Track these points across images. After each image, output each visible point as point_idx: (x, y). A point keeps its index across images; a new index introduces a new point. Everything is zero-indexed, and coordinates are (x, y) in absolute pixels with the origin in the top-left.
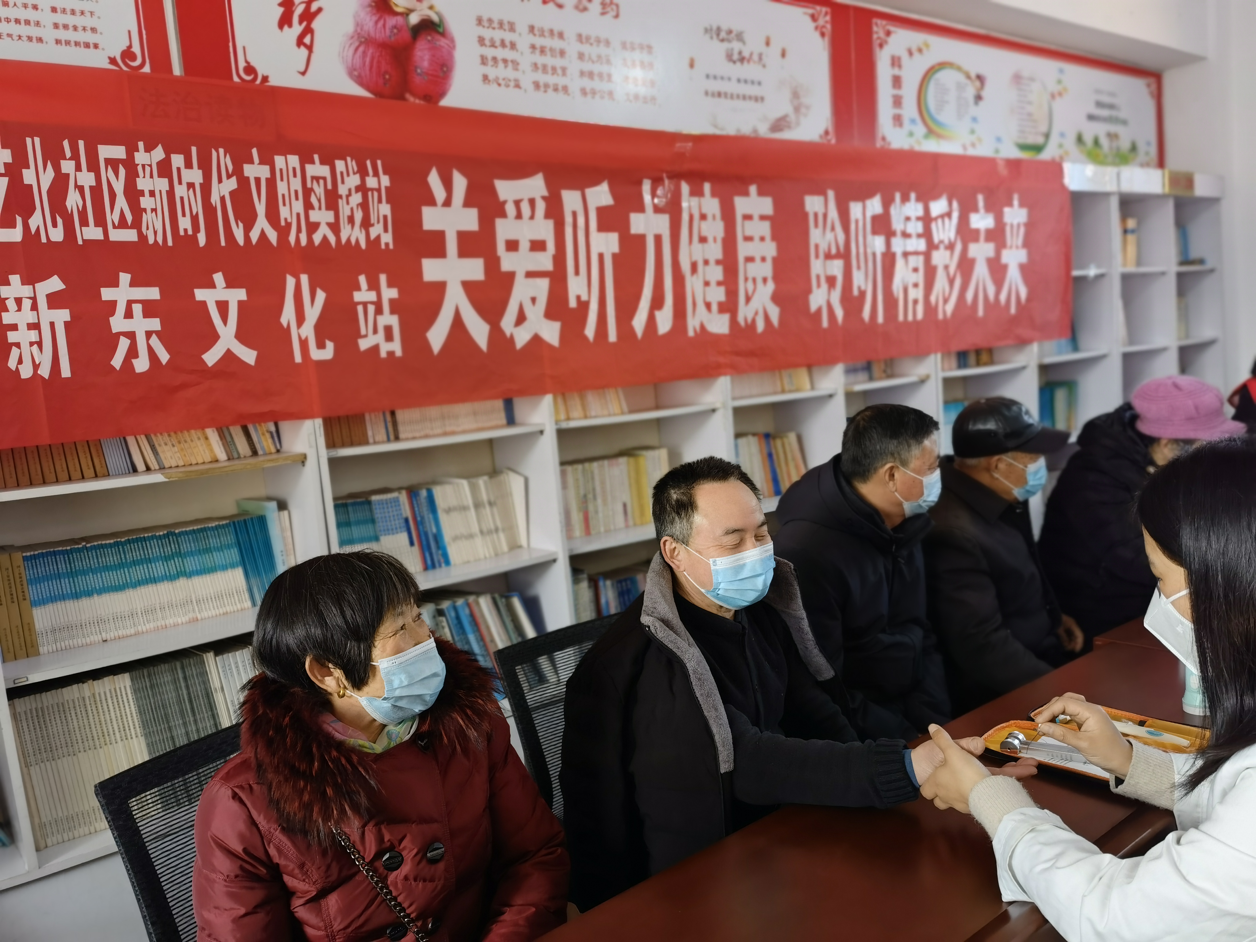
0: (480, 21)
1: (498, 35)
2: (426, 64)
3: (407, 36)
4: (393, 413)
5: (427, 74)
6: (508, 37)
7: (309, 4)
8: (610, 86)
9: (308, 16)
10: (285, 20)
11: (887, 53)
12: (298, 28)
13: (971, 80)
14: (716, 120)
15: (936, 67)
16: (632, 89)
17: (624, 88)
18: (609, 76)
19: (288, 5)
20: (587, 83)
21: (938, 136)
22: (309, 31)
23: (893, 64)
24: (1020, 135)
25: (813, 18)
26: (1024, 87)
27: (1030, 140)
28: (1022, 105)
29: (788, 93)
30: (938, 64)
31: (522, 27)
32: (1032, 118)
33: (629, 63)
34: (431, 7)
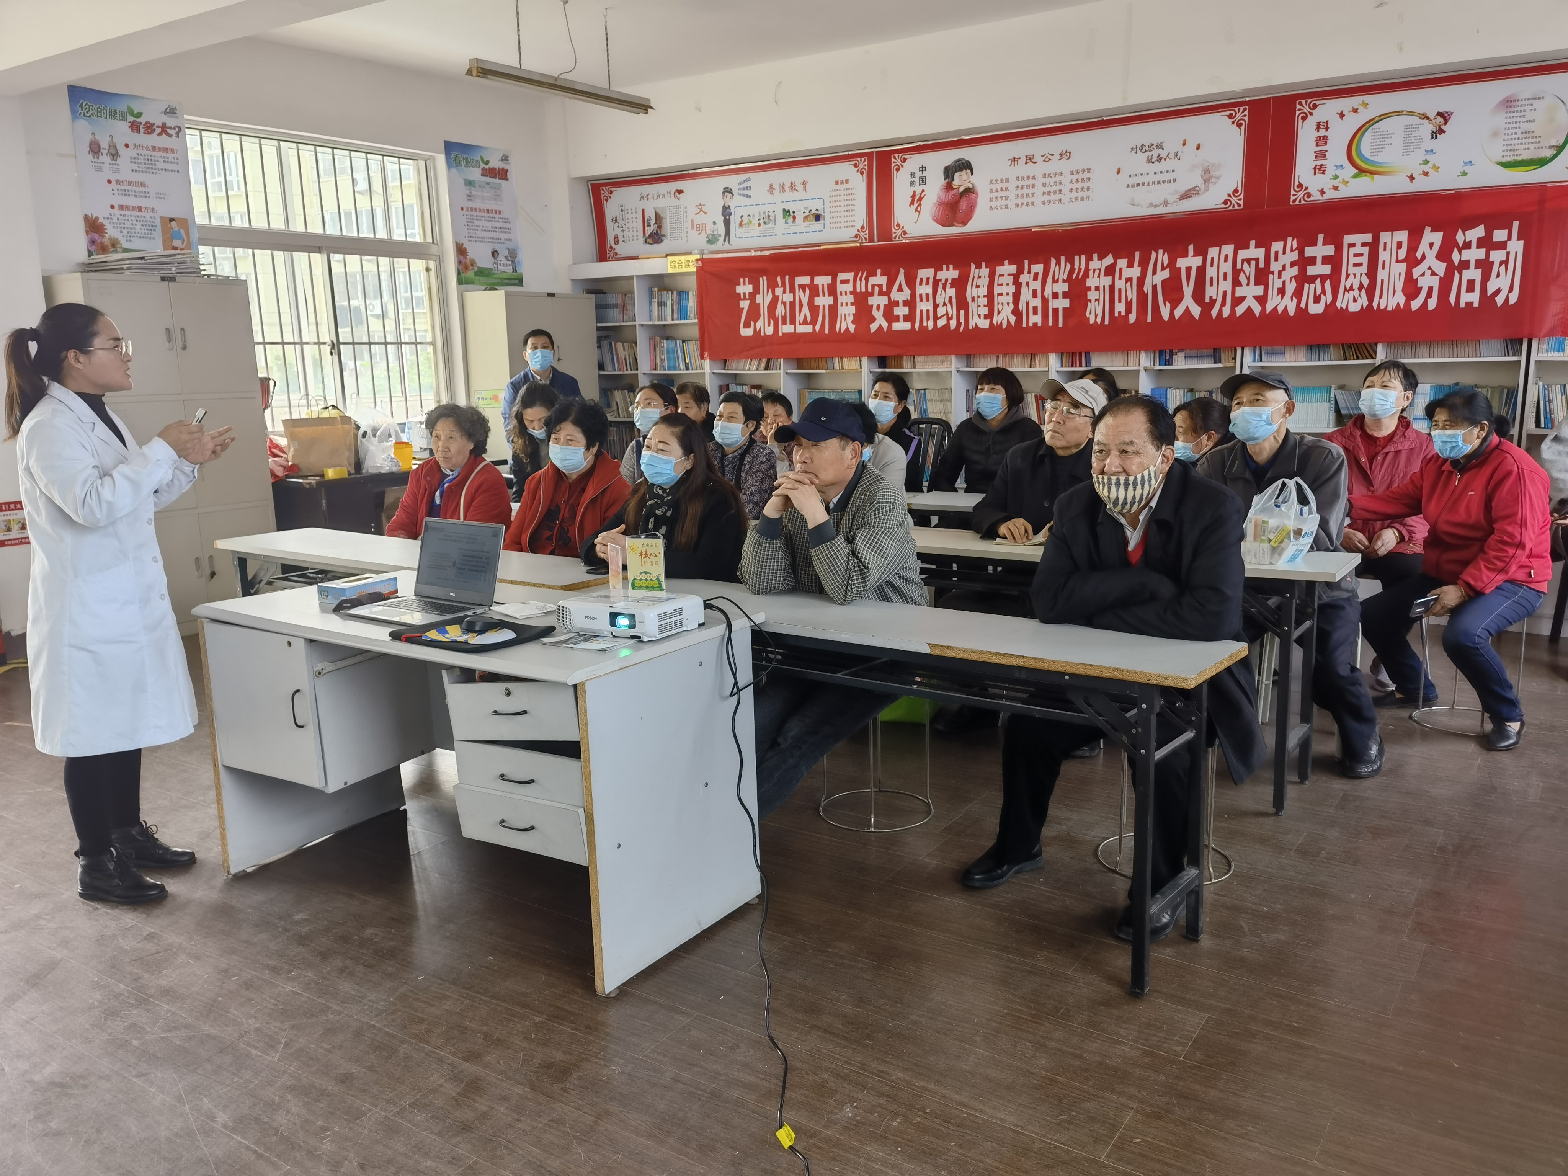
0: (991, 182)
1: (999, 186)
2: (964, 208)
3: (958, 197)
4: (914, 358)
5: (965, 211)
6: (1004, 185)
7: (921, 194)
8: (1060, 196)
9: (920, 199)
10: (912, 203)
11: (1311, 122)
12: (916, 205)
13: (1428, 118)
14: (1133, 200)
15: (1377, 119)
16: (1074, 195)
17: (1069, 195)
18: (1060, 191)
19: (913, 196)
20: (1046, 198)
21: (1372, 173)
22: (920, 205)
23: (1318, 129)
24: (1505, 153)
25: (1230, 117)
26: (1519, 109)
27: (1525, 156)
28: (1515, 125)
29: (1200, 172)
30: (1378, 116)
31: (1013, 179)
32: (1530, 135)
33: (1074, 181)
34: (969, 182)
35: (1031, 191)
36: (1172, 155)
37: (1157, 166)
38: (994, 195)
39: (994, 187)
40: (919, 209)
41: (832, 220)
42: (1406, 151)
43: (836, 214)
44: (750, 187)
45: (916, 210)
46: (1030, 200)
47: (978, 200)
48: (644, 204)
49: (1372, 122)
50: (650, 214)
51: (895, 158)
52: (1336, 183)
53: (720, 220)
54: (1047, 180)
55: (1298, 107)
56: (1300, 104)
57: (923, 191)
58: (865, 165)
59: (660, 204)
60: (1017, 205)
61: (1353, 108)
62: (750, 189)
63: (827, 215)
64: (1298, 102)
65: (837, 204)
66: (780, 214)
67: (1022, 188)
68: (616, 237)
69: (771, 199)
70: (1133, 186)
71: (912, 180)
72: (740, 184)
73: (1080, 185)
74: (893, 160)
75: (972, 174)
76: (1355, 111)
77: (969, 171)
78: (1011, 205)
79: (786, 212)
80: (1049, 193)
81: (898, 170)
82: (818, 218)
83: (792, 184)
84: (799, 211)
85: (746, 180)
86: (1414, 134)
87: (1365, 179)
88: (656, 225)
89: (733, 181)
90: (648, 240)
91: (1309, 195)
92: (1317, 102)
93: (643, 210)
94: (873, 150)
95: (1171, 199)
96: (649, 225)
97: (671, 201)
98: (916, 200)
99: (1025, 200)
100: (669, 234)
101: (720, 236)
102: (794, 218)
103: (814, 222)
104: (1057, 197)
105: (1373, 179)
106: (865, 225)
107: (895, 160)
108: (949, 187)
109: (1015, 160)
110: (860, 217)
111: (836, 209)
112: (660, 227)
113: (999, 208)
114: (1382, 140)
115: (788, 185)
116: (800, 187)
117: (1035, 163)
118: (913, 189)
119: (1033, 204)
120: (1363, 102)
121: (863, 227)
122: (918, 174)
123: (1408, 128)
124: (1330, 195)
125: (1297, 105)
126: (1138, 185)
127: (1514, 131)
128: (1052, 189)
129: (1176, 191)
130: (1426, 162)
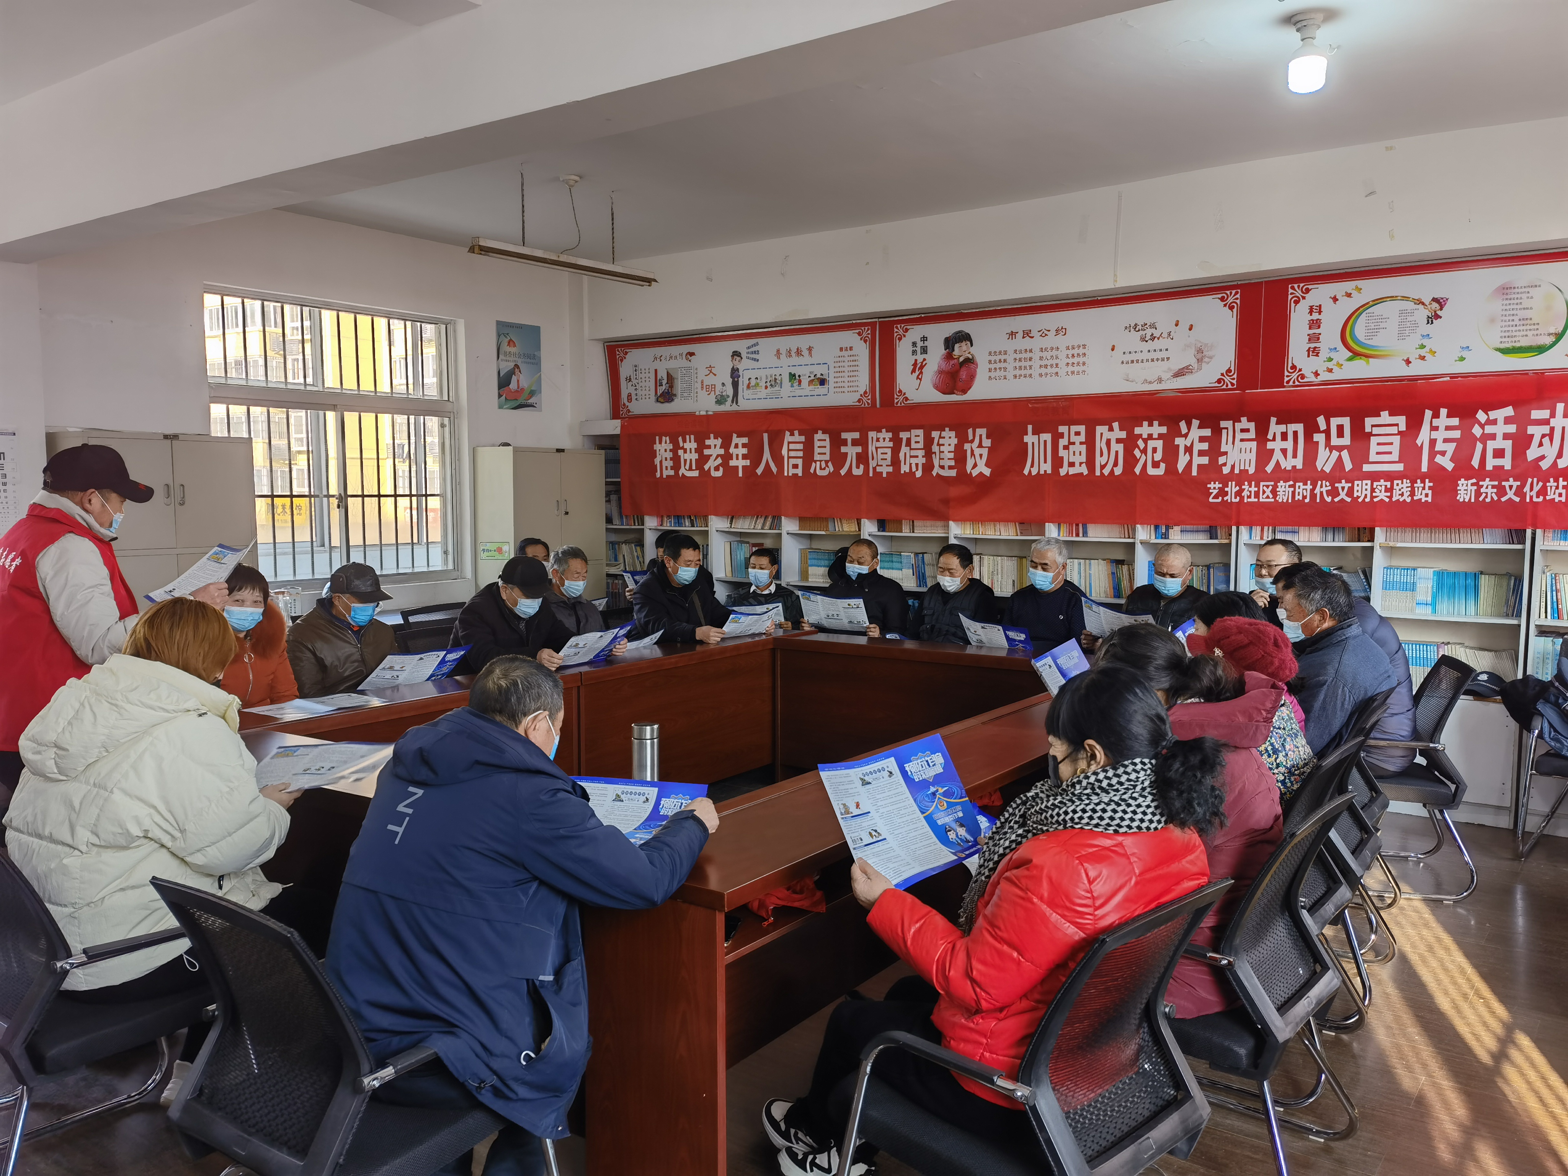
0: (990, 353)
1: (998, 358)
2: (964, 377)
3: (958, 367)
5: (965, 381)
6: (1003, 357)
7: (922, 363)
8: (1056, 370)
9: (922, 367)
10: (913, 371)
11: (1304, 306)
12: (917, 373)
13: (1423, 304)
14: (1128, 376)
15: (1371, 303)
16: (1070, 368)
17: (1066, 369)
18: (1057, 365)
19: (915, 365)
20: (1043, 371)
21: (1367, 356)
22: (921, 373)
23: (1311, 312)
24: (1503, 340)
25: (1222, 299)
26: (1516, 296)
27: (1524, 342)
28: (1512, 312)
29: (1193, 351)
30: (1373, 301)
31: (1010, 352)
32: (1529, 322)
33: (1070, 356)
34: (969, 353)
35: (1028, 363)
36: (1165, 335)
37: (1151, 345)
38: (993, 366)
39: (993, 358)
40: (920, 377)
41: (836, 385)
42: (1401, 336)
43: (840, 380)
44: (758, 351)
45: (918, 378)
46: (1028, 372)
47: (978, 370)
48: (657, 365)
49: (1365, 306)
50: (662, 374)
51: (897, 328)
52: (1330, 365)
53: (729, 381)
54: (1044, 354)
55: (1291, 291)
56: (1293, 288)
57: (924, 360)
58: (868, 334)
59: (672, 365)
60: (1015, 377)
61: (1346, 293)
62: (758, 354)
63: (831, 380)
64: (1290, 286)
65: (841, 369)
66: (786, 378)
67: (1020, 360)
68: (629, 395)
69: (777, 363)
70: (1127, 363)
71: (914, 349)
72: (749, 348)
73: (1076, 360)
74: (896, 330)
75: (972, 345)
76: (1349, 295)
77: (969, 343)
79: (792, 376)
80: (1046, 366)
81: (900, 339)
82: (822, 382)
83: (798, 349)
84: (805, 375)
85: (755, 345)
86: (1410, 318)
87: (1360, 362)
88: (668, 385)
89: (741, 346)
90: (660, 399)
91: (1303, 377)
92: (1310, 287)
93: (656, 370)
94: (877, 320)
95: (1165, 376)
96: (661, 385)
97: (683, 363)
98: (918, 368)
99: (1023, 372)
100: (679, 394)
101: (728, 396)
102: (800, 382)
103: (819, 386)
104: (1054, 370)
105: (1368, 363)
106: (868, 391)
107: (898, 330)
108: (949, 356)
109: (1012, 334)
110: (863, 382)
111: (841, 374)
112: (671, 387)
113: (997, 378)
114: (1376, 324)
115: (794, 350)
116: (805, 352)
117: (1032, 337)
118: (915, 357)
119: (1030, 375)
120: (1357, 287)
121: (865, 392)
122: (920, 344)
123: (1402, 312)
124: (1324, 376)
125: (1290, 290)
126: (1132, 362)
127: (1511, 318)
128: (1049, 363)
129: (1170, 369)
130: (1423, 347)
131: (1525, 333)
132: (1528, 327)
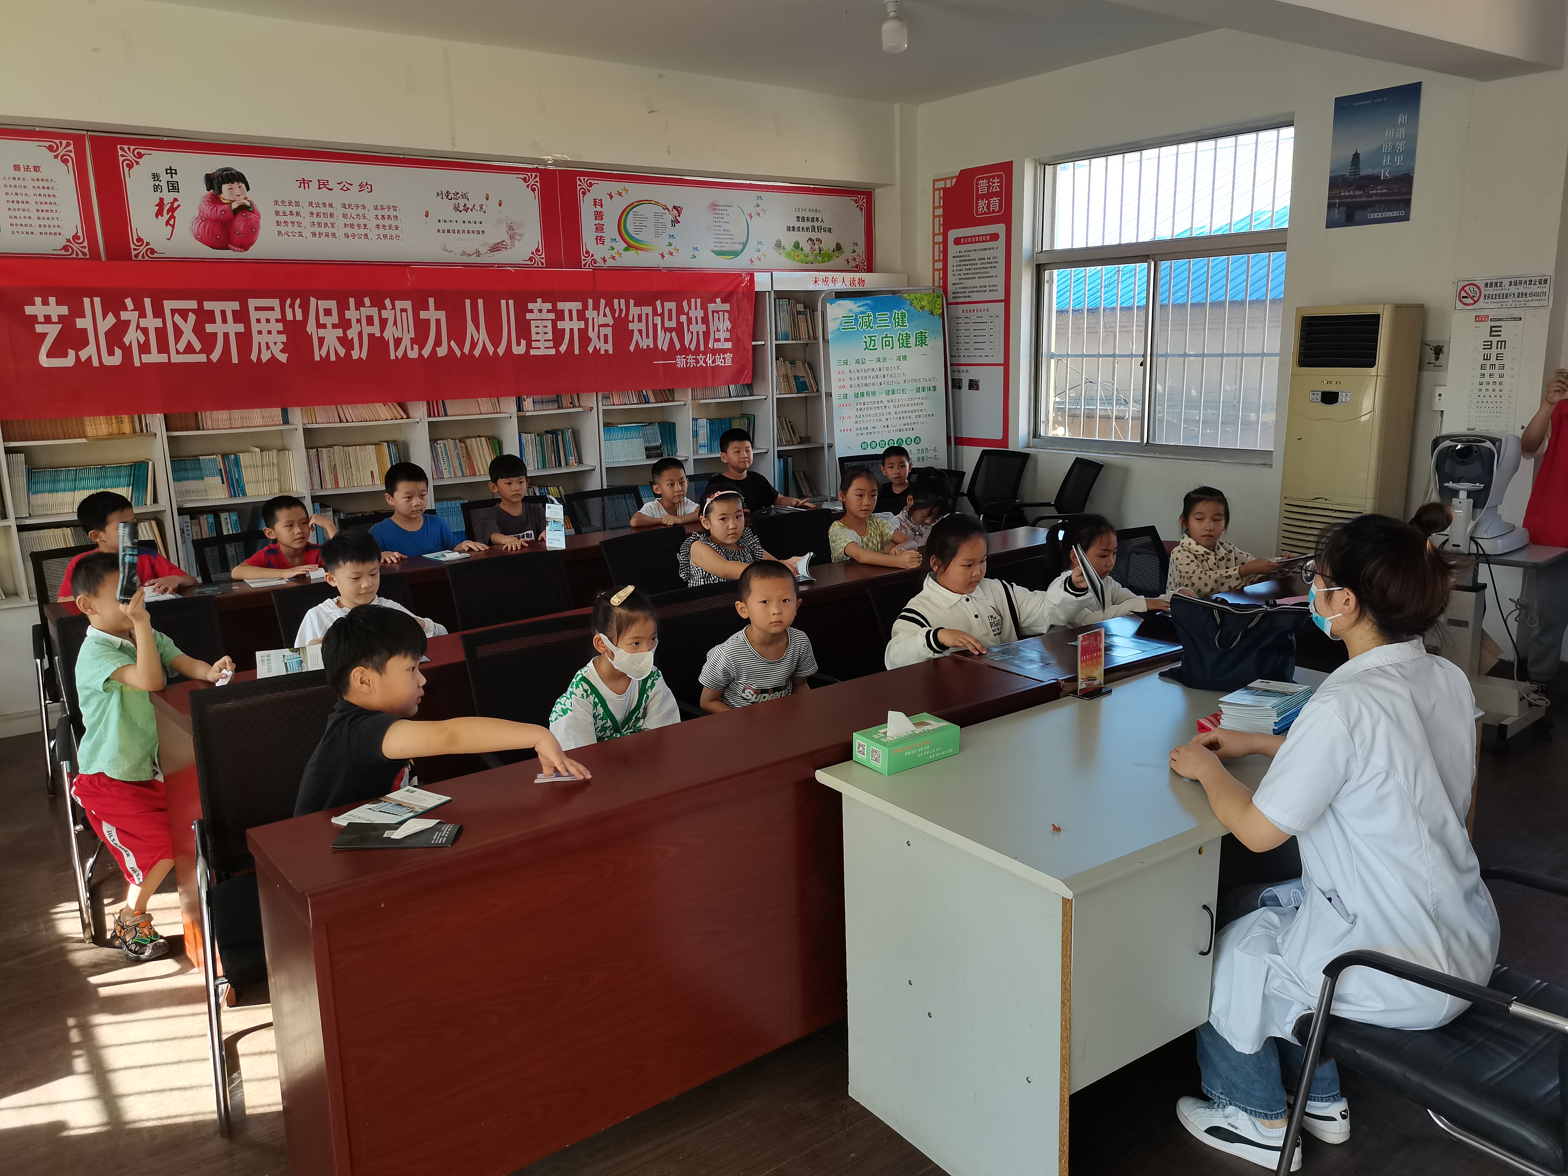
0: (276, 202)
1: (288, 209)
2: (242, 228)
3: (231, 215)
5: (242, 233)
6: (295, 209)
7: (172, 204)
8: (365, 231)
9: (172, 210)
10: (159, 213)
11: (589, 198)
12: (166, 216)
13: (668, 210)
14: (446, 246)
15: (635, 204)
16: (382, 232)
17: (377, 231)
18: (365, 225)
19: (161, 204)
20: (350, 231)
21: (637, 249)
22: (172, 217)
23: (595, 204)
24: (717, 245)
25: (525, 180)
26: (720, 212)
27: (727, 248)
28: (719, 224)
29: (504, 228)
30: (637, 202)
31: (304, 203)
32: (728, 233)
33: (380, 217)
34: (245, 198)
35: (329, 220)
36: (477, 207)
37: (464, 216)
38: (282, 219)
39: (281, 209)
40: (172, 222)
41: (12, 220)
42: (657, 235)
45: (167, 223)
46: (330, 231)
47: (261, 222)
49: (632, 205)
51: (122, 149)
52: (613, 253)
54: (348, 211)
55: (579, 182)
56: (580, 180)
57: (176, 200)
58: (70, 151)
60: (314, 234)
61: (618, 192)
64: (578, 177)
65: (21, 198)
67: (318, 215)
70: (444, 231)
71: (157, 183)
73: (387, 222)
74: (120, 152)
75: (248, 189)
76: (620, 194)
77: (243, 185)
78: (307, 232)
81: (130, 166)
86: (661, 221)
87: (632, 253)
91: (596, 261)
92: (592, 181)
94: (82, 133)
95: (483, 250)
98: (165, 210)
99: (323, 230)
104: (363, 231)
105: (637, 253)
106: (81, 235)
107: (124, 153)
109: (304, 183)
110: (70, 221)
111: (21, 206)
113: (290, 234)
114: (640, 222)
117: (331, 189)
118: (158, 195)
119: (333, 235)
121: (74, 237)
122: (165, 178)
123: (656, 215)
124: (610, 263)
126: (449, 231)
127: (719, 228)
128: (356, 222)
129: (486, 243)
130: (670, 245)
131: (727, 241)
132: (728, 237)
